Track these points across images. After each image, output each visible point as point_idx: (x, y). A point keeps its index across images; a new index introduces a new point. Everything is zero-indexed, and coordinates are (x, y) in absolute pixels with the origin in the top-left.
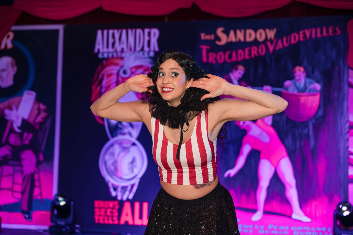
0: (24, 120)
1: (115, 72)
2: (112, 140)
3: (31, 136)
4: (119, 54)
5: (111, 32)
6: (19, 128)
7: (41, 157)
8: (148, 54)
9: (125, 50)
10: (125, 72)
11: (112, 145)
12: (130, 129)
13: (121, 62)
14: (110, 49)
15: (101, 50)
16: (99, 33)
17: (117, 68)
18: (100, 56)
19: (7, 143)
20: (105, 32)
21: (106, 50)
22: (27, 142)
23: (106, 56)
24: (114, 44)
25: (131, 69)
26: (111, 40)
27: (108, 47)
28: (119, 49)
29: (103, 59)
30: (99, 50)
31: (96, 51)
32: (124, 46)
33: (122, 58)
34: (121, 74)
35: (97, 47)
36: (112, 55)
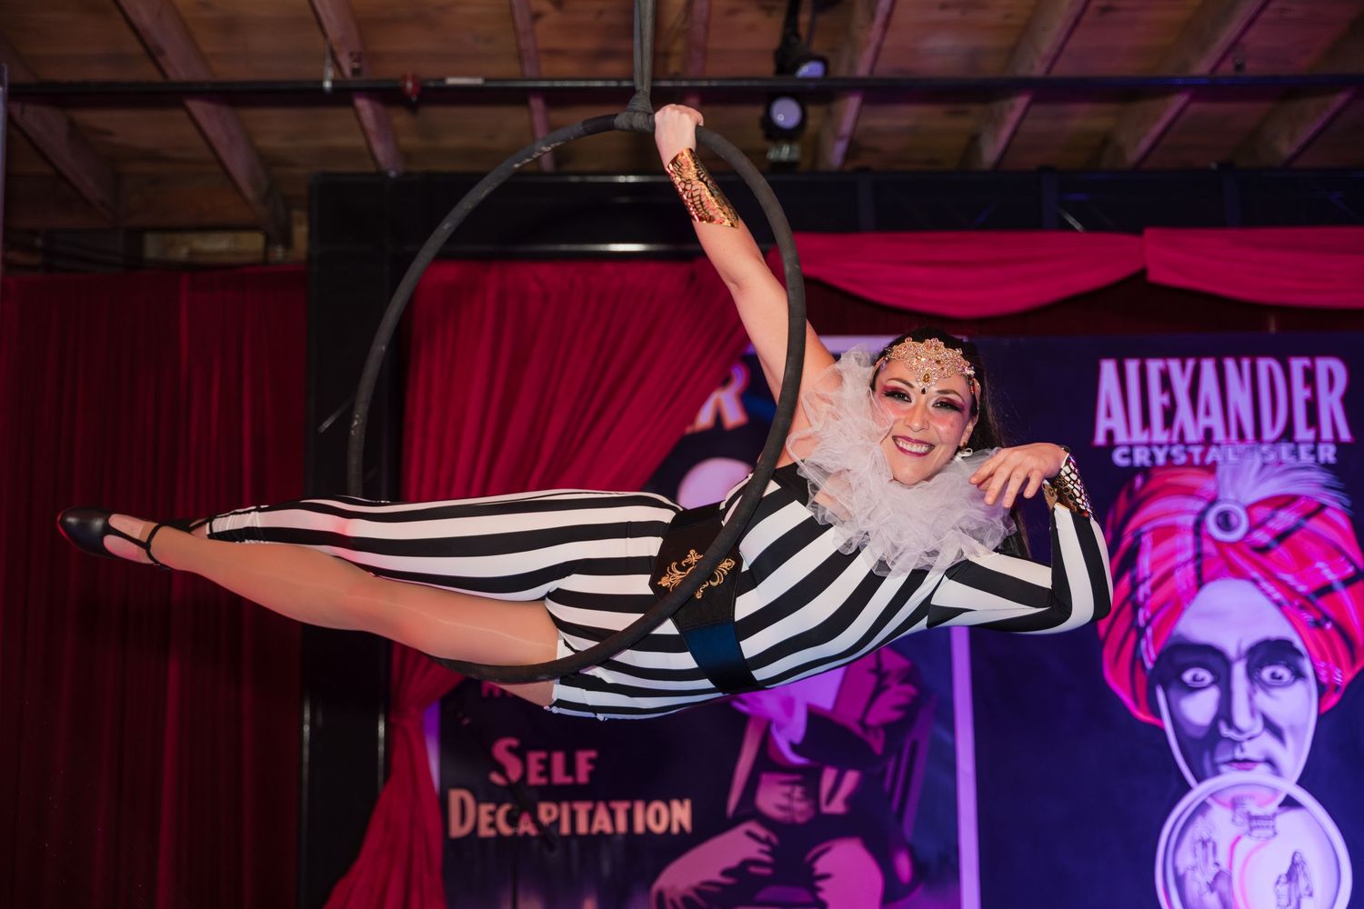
0: (815, 716)
1: (1189, 520)
2: (1199, 791)
3: (851, 778)
4: (1197, 451)
5: (1154, 367)
7: (903, 864)
8: (1314, 452)
9: (1219, 435)
10: (1225, 522)
11: (1202, 808)
13: (1209, 485)
14: (1159, 435)
15: (1121, 437)
16: (1108, 369)
17: (1199, 505)
18: (1118, 458)
19: (748, 810)
20: (1132, 367)
21: (1139, 436)
22: (837, 806)
23: (1141, 457)
24: (1169, 414)
25: (1249, 508)
26: (1157, 400)
27: (1146, 423)
28: (1192, 436)
29: (1132, 471)
30: (1110, 434)
31: (1100, 439)
32: (1216, 421)
33: (1211, 469)
34: (1212, 527)
35: (1102, 424)
36: (1169, 457)
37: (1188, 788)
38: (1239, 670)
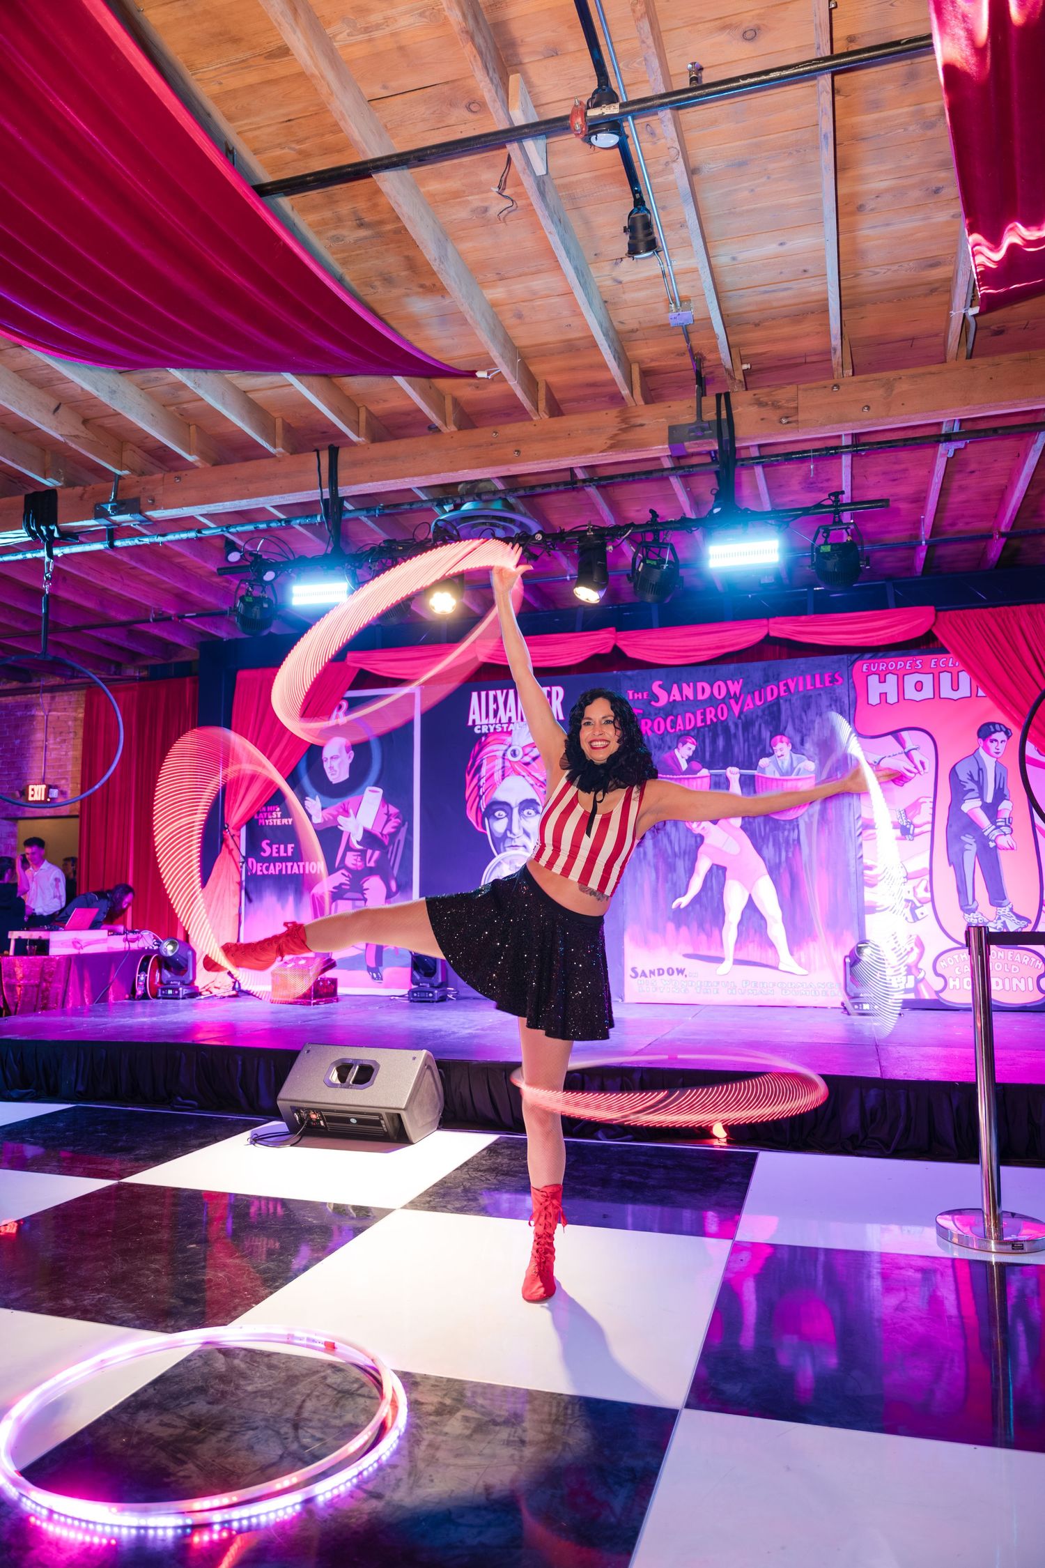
0: (365, 831)
1: (500, 754)
2: (498, 858)
3: (377, 853)
4: (505, 726)
5: (491, 693)
6: (358, 842)
7: (393, 885)
9: (514, 720)
10: (514, 754)
11: (499, 864)
12: (525, 839)
13: (509, 739)
14: (492, 720)
15: (478, 722)
16: (475, 695)
17: (504, 747)
18: (476, 730)
19: (343, 865)
20: (483, 694)
21: (484, 721)
22: (372, 864)
23: (485, 730)
24: (496, 712)
25: (523, 748)
26: (492, 706)
27: (487, 716)
28: (504, 720)
29: (481, 735)
30: (474, 721)
31: (470, 723)
32: (513, 714)
33: (510, 733)
34: (509, 756)
35: (471, 717)
36: (495, 729)
37: (494, 857)
38: (516, 811)
